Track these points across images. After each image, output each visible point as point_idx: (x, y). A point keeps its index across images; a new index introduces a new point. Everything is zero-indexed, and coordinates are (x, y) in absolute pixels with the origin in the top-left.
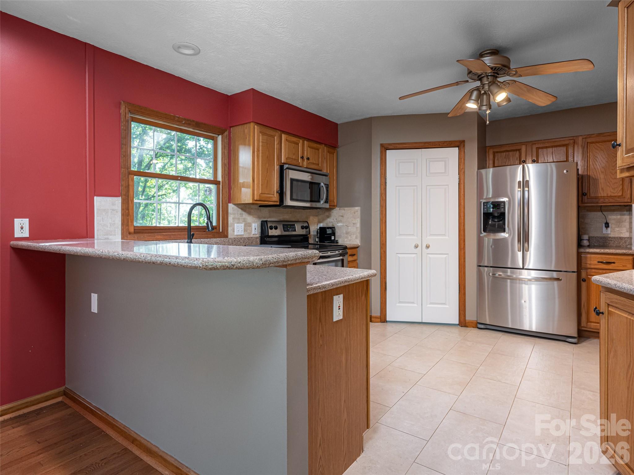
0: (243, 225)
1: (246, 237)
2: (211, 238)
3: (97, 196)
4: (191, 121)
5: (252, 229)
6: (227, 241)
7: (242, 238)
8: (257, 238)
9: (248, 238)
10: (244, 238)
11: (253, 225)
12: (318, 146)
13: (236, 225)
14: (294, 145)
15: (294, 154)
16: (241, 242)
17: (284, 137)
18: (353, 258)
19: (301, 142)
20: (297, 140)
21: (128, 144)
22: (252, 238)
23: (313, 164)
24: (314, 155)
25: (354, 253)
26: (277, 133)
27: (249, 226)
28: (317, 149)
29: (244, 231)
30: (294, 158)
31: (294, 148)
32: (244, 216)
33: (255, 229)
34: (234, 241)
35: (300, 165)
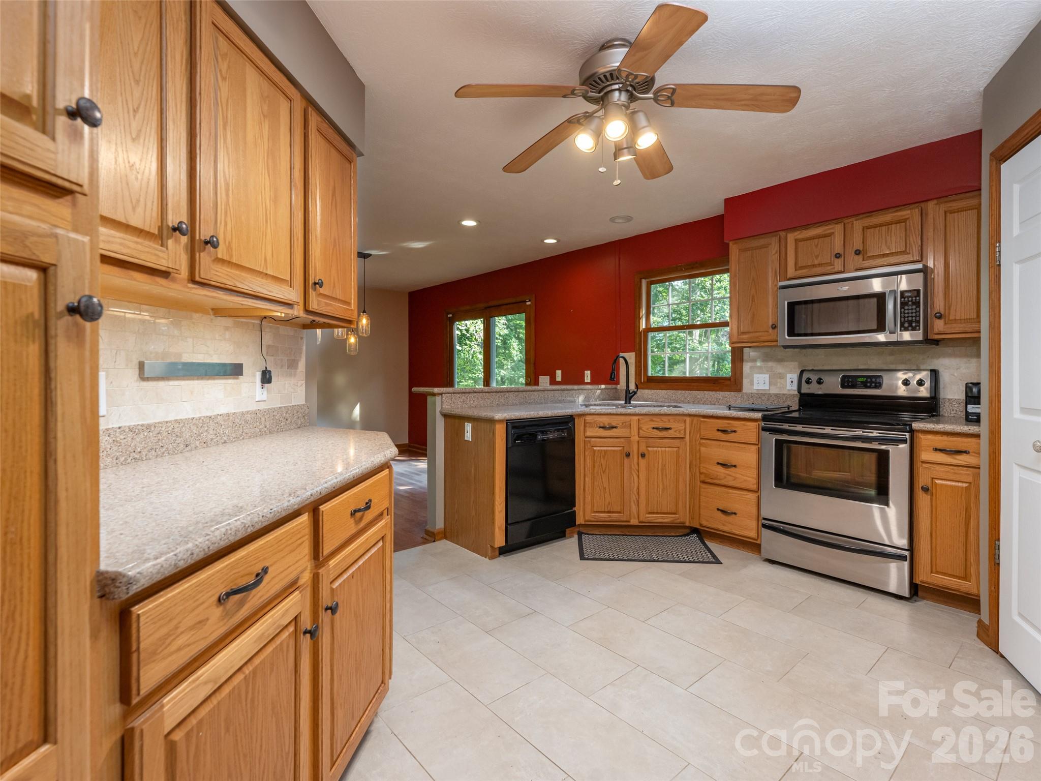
0: (768, 376)
1: (774, 394)
2: (717, 391)
3: (622, 352)
4: (694, 264)
5: (786, 382)
6: (740, 395)
7: (766, 394)
8: (794, 396)
9: (777, 395)
10: (770, 394)
11: (789, 376)
12: (905, 213)
13: (756, 376)
14: (816, 241)
15: (817, 257)
16: (763, 400)
17: (791, 237)
18: (956, 459)
19: (838, 229)
20: (825, 231)
21: (640, 307)
22: (784, 394)
23: (883, 257)
24: (886, 238)
25: (963, 449)
26: (774, 238)
27: (780, 378)
28: (899, 222)
29: (770, 384)
30: (816, 262)
31: (816, 246)
32: (770, 364)
33: (792, 382)
34: (752, 397)
35: (836, 270)
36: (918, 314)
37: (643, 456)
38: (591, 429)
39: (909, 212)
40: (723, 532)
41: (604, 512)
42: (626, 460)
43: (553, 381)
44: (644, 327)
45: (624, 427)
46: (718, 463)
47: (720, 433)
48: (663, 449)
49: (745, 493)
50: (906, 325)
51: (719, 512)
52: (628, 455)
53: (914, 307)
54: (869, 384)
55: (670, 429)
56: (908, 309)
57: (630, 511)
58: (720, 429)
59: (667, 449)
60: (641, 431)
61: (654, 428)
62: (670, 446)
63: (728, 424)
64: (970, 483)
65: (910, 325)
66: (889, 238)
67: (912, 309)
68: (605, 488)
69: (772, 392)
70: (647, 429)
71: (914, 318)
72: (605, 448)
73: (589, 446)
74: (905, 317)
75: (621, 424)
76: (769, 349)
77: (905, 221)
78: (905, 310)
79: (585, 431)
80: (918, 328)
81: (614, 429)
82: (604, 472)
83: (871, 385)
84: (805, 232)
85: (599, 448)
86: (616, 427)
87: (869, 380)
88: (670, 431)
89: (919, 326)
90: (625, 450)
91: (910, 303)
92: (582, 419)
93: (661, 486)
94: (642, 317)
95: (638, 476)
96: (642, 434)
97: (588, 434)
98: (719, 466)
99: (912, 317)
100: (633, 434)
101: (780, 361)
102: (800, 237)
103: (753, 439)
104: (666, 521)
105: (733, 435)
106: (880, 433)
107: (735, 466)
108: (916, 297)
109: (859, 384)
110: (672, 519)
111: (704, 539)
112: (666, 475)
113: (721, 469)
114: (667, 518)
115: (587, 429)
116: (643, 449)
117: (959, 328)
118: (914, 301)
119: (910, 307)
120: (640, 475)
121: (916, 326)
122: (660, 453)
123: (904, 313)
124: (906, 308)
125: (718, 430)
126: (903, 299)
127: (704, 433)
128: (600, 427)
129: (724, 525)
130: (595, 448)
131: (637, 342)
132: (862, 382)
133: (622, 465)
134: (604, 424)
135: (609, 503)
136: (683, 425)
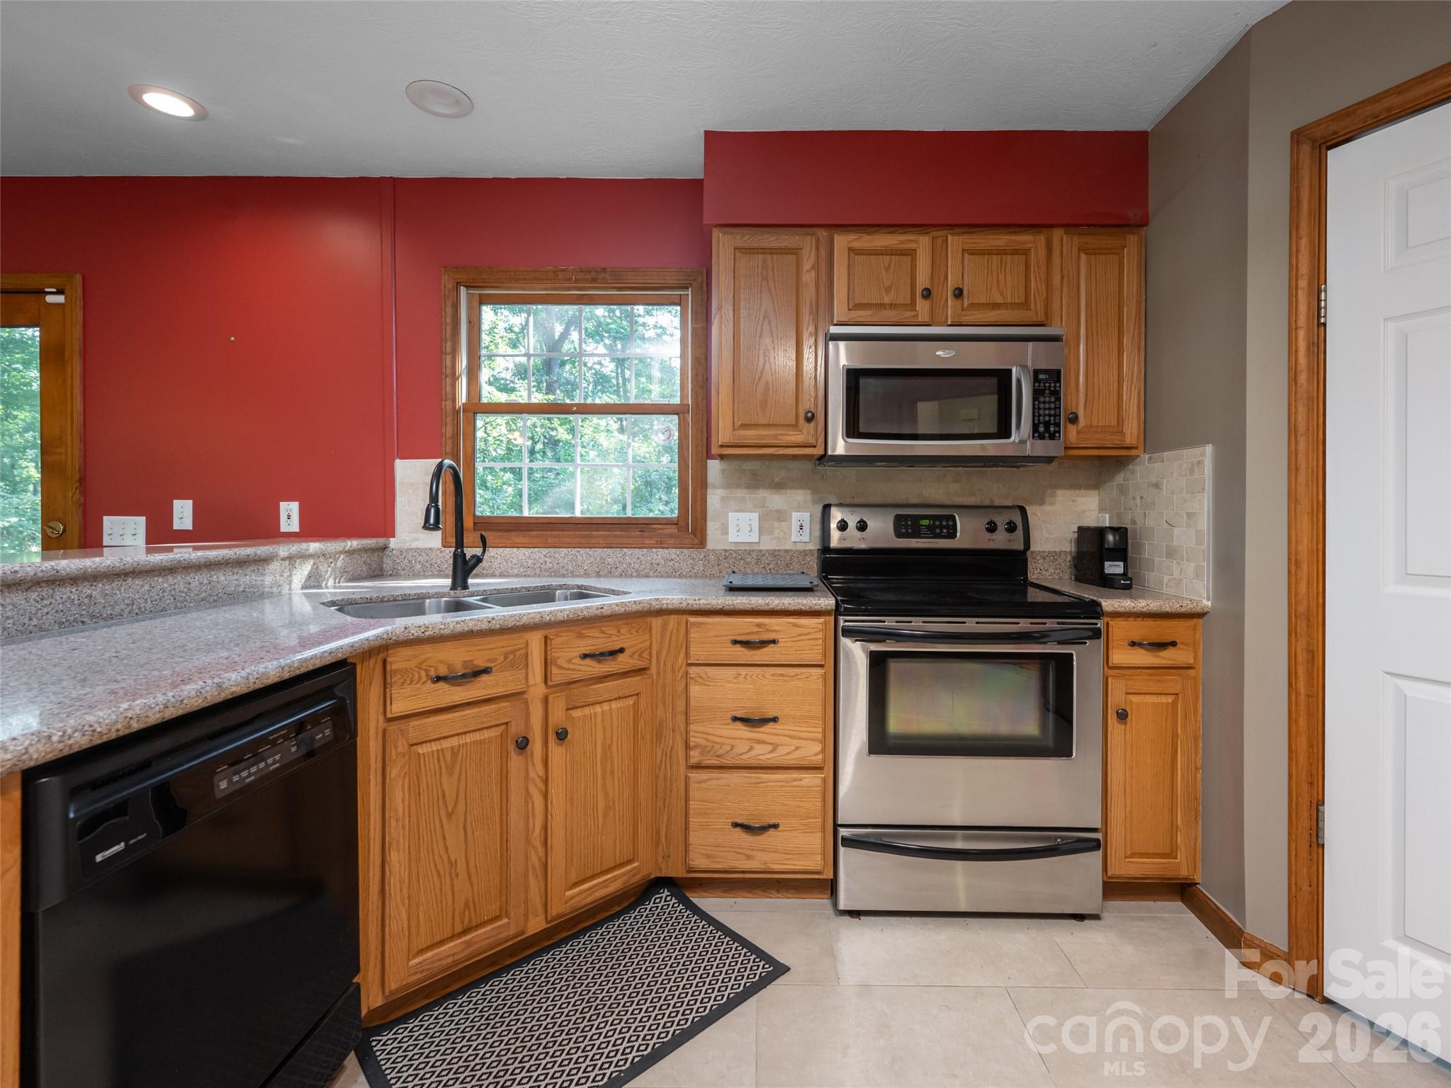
0: (755, 516)
1: (768, 550)
2: (651, 548)
3: (402, 458)
4: (597, 272)
5: (791, 528)
6: (701, 557)
7: (753, 551)
8: (805, 553)
9: (774, 554)
10: (761, 551)
11: (795, 516)
12: (1024, 239)
13: (732, 516)
14: (887, 258)
15: (888, 290)
16: (748, 563)
17: (842, 242)
18: (1158, 657)
19: (922, 244)
20: (902, 243)
21: (455, 352)
22: (786, 551)
23: (993, 309)
24: (998, 275)
25: (1169, 639)
26: (809, 237)
27: (779, 519)
28: (1015, 252)
29: (761, 533)
30: (887, 300)
31: (887, 269)
32: (762, 493)
33: (801, 527)
34: (726, 558)
35: (920, 319)
36: (1057, 410)
37: (562, 735)
38: (408, 690)
39: (1030, 238)
40: (744, 872)
41: (452, 938)
42: (515, 760)
43: (160, 533)
44: (464, 400)
45: (512, 666)
46: (735, 719)
47: (738, 648)
48: (606, 707)
49: (795, 775)
50: (1041, 429)
51: (738, 829)
52: (523, 744)
53: (1053, 399)
54: (938, 531)
55: (621, 650)
56: (1044, 403)
57: (526, 902)
58: (739, 638)
59: (614, 705)
60: (555, 670)
61: (585, 656)
62: (621, 694)
63: (759, 625)
64: (1177, 694)
65: (1047, 429)
66: (1002, 277)
67: (1050, 402)
68: (453, 864)
69: (763, 547)
70: (570, 661)
71: (1052, 418)
72: (454, 742)
73: (402, 746)
74: (1039, 416)
75: (502, 658)
76: (759, 463)
77: (1026, 252)
78: (1040, 402)
79: (385, 701)
80: (1057, 435)
81: (484, 678)
82: (449, 815)
83: (941, 532)
84: (866, 238)
85: (435, 747)
86: (486, 671)
87: (938, 523)
88: (621, 657)
89: (1059, 432)
90: (514, 729)
91: (1047, 392)
92: (374, 664)
93: (601, 805)
94: (460, 375)
95: (545, 796)
96: (558, 676)
97: (397, 708)
98: (739, 725)
99: (1050, 415)
100: (531, 682)
101: (779, 486)
102: (856, 245)
103: (815, 655)
104: (612, 888)
105: (770, 649)
106: (1058, 623)
107: (775, 720)
108: (1055, 383)
109: (924, 530)
110: (625, 878)
111: (688, 895)
112: (612, 773)
113: (742, 731)
114: (615, 879)
115: (395, 691)
116: (558, 716)
117: (1098, 439)
118: (1052, 389)
119: (1047, 399)
120: (552, 791)
121: (1055, 432)
122: (599, 718)
123: (1039, 409)
124: (1042, 399)
125: (735, 642)
126: (1037, 384)
127: (697, 653)
128: (439, 679)
129: (749, 857)
130: (422, 750)
131: (449, 434)
132: (927, 527)
133: (504, 777)
134: (450, 666)
135: (467, 905)
136: (647, 637)
